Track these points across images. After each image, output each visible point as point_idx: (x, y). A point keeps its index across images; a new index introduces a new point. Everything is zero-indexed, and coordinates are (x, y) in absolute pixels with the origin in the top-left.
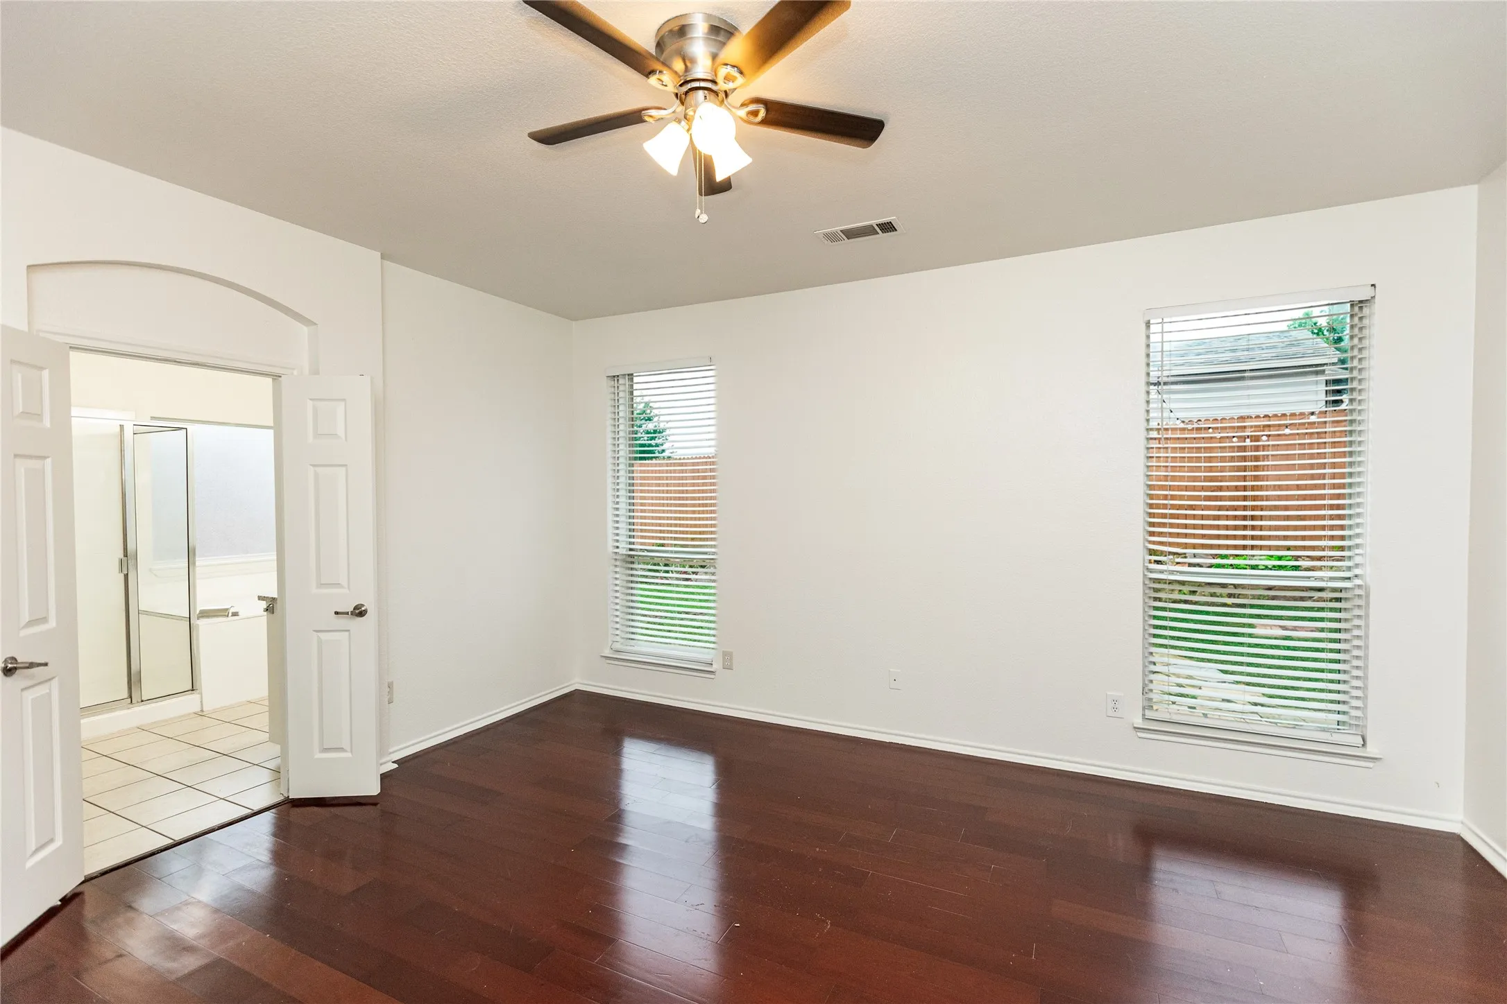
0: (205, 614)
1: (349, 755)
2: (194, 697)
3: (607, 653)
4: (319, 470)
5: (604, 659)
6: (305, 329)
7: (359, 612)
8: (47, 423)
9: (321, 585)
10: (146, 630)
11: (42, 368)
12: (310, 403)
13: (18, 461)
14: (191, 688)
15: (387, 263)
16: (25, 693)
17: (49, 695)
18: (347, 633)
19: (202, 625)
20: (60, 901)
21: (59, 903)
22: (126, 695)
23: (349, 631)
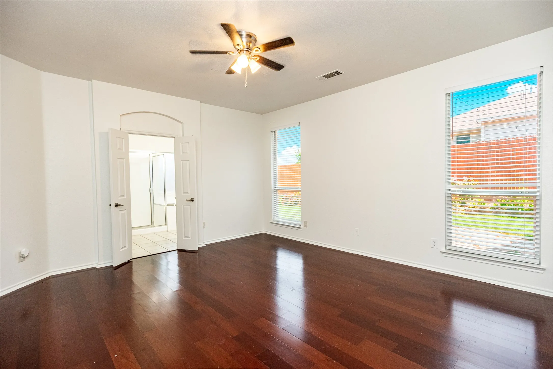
0: (168, 205)
1: (191, 239)
2: (166, 226)
3: (272, 221)
4: (183, 162)
5: (271, 223)
6: (181, 124)
7: (192, 200)
8: (124, 151)
9: (184, 193)
10: (155, 207)
11: (123, 138)
12: (181, 144)
13: (118, 159)
14: (165, 224)
15: (201, 103)
16: (120, 212)
17: (125, 213)
18: (190, 206)
19: (168, 208)
20: (127, 261)
21: (127, 262)
22: (151, 224)
23: (190, 205)
